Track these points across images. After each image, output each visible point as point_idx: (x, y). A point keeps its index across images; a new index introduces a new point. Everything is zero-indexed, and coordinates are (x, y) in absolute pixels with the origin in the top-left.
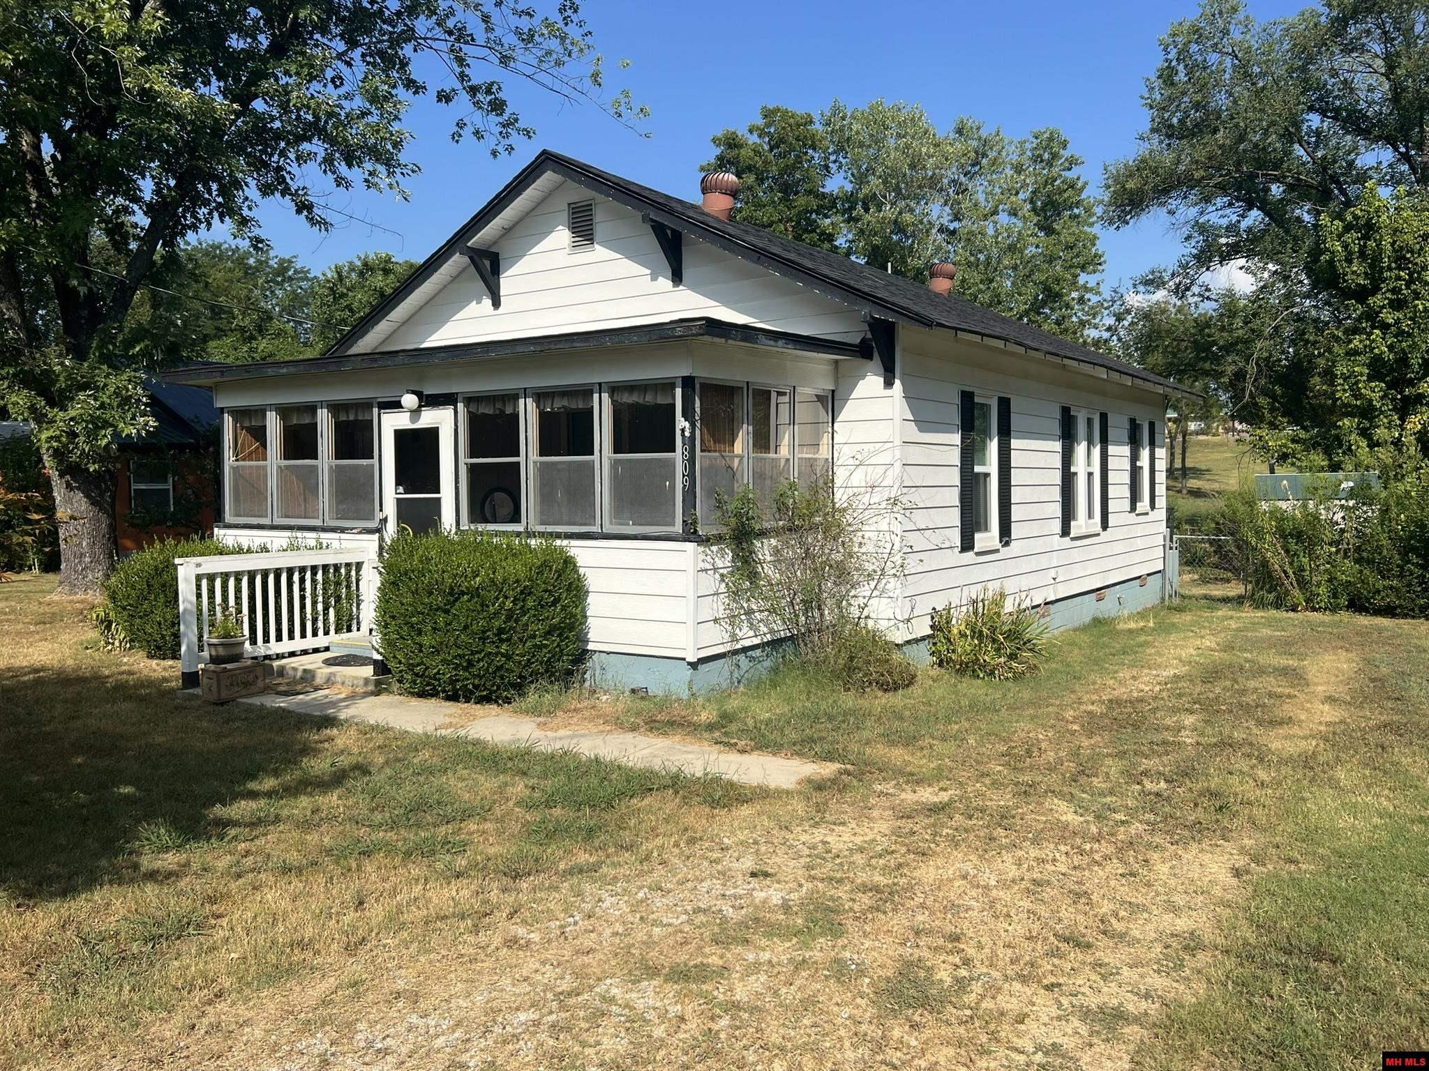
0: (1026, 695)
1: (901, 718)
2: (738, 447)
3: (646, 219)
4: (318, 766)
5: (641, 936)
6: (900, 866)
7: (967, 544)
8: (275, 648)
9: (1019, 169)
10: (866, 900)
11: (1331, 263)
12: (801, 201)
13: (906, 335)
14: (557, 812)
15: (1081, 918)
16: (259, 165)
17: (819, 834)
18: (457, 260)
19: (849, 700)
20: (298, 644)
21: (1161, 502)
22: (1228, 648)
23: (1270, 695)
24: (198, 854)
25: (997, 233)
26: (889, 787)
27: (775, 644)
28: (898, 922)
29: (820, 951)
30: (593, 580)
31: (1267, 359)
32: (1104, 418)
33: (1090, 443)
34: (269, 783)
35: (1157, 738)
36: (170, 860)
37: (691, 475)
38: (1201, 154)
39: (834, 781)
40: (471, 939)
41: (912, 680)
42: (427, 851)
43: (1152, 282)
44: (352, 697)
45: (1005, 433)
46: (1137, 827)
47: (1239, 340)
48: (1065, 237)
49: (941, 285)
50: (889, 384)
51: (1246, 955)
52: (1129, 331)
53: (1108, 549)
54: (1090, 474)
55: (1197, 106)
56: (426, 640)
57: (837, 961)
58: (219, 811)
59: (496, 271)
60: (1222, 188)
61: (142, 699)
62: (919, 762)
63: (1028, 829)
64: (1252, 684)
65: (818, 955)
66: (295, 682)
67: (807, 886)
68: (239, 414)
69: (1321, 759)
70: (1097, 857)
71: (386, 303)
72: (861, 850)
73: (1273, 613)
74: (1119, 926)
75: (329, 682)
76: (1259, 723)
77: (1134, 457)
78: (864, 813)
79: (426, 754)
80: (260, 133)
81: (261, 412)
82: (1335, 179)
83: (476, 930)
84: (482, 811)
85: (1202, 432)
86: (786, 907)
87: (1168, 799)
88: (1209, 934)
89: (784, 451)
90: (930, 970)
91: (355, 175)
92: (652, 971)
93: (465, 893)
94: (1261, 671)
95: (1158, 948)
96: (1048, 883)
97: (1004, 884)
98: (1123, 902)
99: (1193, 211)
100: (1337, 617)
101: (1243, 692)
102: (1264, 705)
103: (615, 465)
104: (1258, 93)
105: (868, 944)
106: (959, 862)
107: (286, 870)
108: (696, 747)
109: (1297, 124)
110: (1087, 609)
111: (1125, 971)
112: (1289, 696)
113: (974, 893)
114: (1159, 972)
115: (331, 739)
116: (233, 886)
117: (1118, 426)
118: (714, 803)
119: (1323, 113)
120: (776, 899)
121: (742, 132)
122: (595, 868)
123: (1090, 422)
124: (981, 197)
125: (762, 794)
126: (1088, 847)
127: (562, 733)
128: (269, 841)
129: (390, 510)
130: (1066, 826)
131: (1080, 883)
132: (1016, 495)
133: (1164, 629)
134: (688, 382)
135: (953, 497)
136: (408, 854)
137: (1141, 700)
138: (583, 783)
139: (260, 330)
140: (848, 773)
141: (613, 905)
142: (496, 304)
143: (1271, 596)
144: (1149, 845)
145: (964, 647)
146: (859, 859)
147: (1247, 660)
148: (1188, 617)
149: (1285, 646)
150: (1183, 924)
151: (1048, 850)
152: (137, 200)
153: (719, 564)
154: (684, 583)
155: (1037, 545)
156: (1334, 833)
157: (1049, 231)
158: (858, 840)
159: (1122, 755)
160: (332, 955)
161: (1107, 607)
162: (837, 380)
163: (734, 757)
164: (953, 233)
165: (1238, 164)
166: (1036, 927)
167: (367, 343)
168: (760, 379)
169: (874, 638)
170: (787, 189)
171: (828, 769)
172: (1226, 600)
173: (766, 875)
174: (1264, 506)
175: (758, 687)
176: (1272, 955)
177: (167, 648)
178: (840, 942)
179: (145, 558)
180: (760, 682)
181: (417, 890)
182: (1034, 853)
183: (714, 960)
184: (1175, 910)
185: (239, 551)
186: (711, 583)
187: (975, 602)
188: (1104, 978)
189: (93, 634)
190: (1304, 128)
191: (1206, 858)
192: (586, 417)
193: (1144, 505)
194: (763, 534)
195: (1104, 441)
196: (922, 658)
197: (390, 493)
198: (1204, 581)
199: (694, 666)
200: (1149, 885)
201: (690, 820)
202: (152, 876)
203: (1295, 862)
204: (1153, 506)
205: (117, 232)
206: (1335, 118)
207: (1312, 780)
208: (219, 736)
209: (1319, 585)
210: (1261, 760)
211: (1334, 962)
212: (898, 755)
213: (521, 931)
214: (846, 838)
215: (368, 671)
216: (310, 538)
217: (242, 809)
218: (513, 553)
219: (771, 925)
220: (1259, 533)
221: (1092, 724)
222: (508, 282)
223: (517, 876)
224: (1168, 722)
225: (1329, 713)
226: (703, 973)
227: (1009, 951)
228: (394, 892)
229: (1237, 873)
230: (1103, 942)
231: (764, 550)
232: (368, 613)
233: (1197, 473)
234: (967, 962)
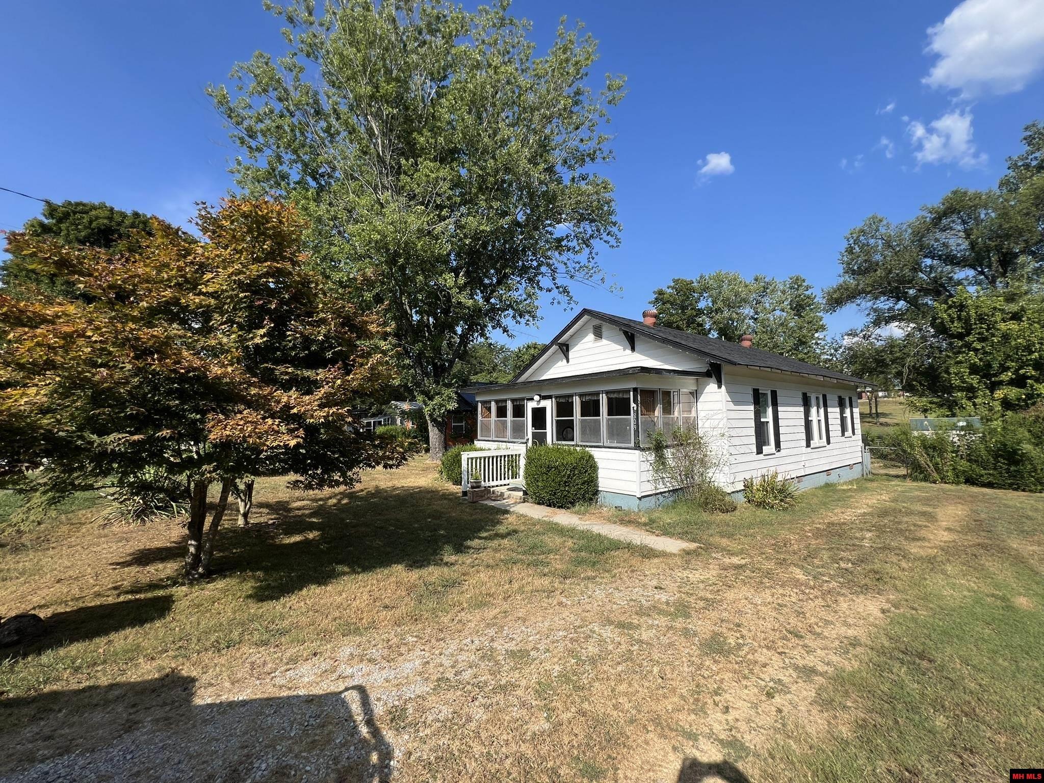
0: (788, 518)
1: (728, 525)
2: (656, 413)
3: (620, 329)
4: (502, 529)
5: (608, 608)
6: (718, 591)
7: (759, 451)
8: (492, 483)
9: (784, 292)
10: (702, 604)
11: (942, 323)
12: (689, 312)
13: (725, 368)
14: (583, 554)
15: (800, 624)
16: (492, 319)
17: (686, 573)
18: (555, 347)
19: (705, 516)
20: (499, 482)
21: (858, 431)
22: (895, 500)
23: (915, 525)
24: (460, 558)
25: (775, 319)
26: (719, 555)
27: (674, 491)
28: (714, 615)
29: (679, 623)
30: (600, 464)
31: (914, 366)
32: (824, 397)
33: (818, 407)
34: (484, 534)
35: (851, 542)
36: (453, 558)
37: (637, 425)
38: (869, 280)
39: (695, 551)
40: (546, 600)
41: (735, 509)
42: (535, 564)
43: (853, 334)
44: (516, 503)
45: (775, 404)
46: (834, 584)
47: (897, 358)
48: (807, 318)
49: (746, 344)
50: (720, 387)
51: (882, 652)
52: (842, 356)
53: (831, 453)
54: (819, 421)
55: (866, 261)
56: (540, 484)
57: (686, 628)
58: (469, 543)
59: (568, 350)
60: (883, 293)
61: (450, 499)
62: (734, 546)
63: (780, 579)
64: (905, 519)
65: (678, 626)
66: (497, 496)
67: (678, 595)
68: (483, 403)
69: (939, 559)
70: (811, 596)
71: (534, 359)
72: (703, 582)
73: (923, 484)
74: (818, 630)
75: (509, 497)
76: (906, 538)
77: (842, 412)
78: (706, 567)
79: (538, 527)
80: (493, 310)
81: (490, 402)
82: (942, 285)
83: (548, 597)
84: (556, 551)
85: (885, 397)
86: (667, 603)
87: (851, 573)
88: (864, 639)
89: (676, 414)
90: (725, 638)
91: (523, 321)
92: (610, 622)
93: (547, 582)
94: (910, 513)
95: (837, 643)
96: (786, 606)
97: (765, 604)
98: (821, 619)
99: (870, 304)
100: (959, 487)
101: (899, 523)
102: (910, 530)
103: (608, 420)
104: (896, 253)
105: (700, 623)
106: (746, 591)
107: (488, 566)
108: (639, 532)
109: (919, 265)
110: (822, 479)
111: (819, 651)
112: (926, 526)
113: (750, 606)
114: (835, 653)
115: (507, 519)
116: (471, 570)
117: (832, 399)
118: (644, 556)
119: (933, 258)
120: (664, 600)
121: (665, 289)
122: (594, 578)
123: (817, 398)
124: (767, 305)
125: (663, 554)
126: (807, 591)
127: (587, 522)
128: (483, 555)
129: (530, 436)
130: (798, 580)
131: (801, 607)
132: (782, 430)
133: (861, 489)
134: (635, 390)
135: (752, 432)
136: (529, 565)
137: (844, 524)
138: (593, 544)
139: (494, 369)
140: (701, 548)
141: (599, 594)
142: (568, 361)
143: (922, 476)
144: (839, 594)
145: (759, 496)
146: (701, 586)
147: (904, 507)
148: (875, 484)
149: (927, 501)
150: (851, 632)
151: (788, 591)
152: (456, 334)
153: (649, 458)
154: (635, 466)
155: (795, 451)
156: (940, 597)
157: (800, 316)
158: (702, 577)
159: (830, 549)
160: (499, 601)
161: (833, 478)
162: (698, 386)
163: (654, 538)
164: (756, 319)
165: (889, 284)
166: (777, 626)
167: (523, 378)
168: (666, 387)
169: (718, 491)
170: (683, 308)
171: (693, 546)
172: (897, 476)
173: (661, 588)
174: (916, 433)
175: (667, 508)
176: (896, 653)
177: (458, 482)
178: (688, 621)
179: (453, 450)
180: (668, 506)
181: (530, 579)
182: (781, 591)
183: (635, 621)
184: (849, 626)
185: (481, 450)
186: (646, 466)
187: (763, 476)
188: (807, 653)
189: (437, 475)
190: (923, 265)
191: (868, 603)
192: (597, 403)
193: (849, 433)
194: (667, 447)
195: (825, 406)
196: (740, 499)
197: (530, 430)
198: (886, 467)
199: (640, 499)
200: (836, 612)
201: (633, 562)
202: (446, 564)
203: (916, 610)
204: (854, 433)
205: (450, 345)
206: (940, 259)
207: (932, 570)
208: (472, 515)
209: (947, 471)
210: (904, 557)
211: (930, 661)
212: (724, 542)
213: (564, 600)
214: (697, 576)
215: (521, 493)
216: (504, 445)
217: (476, 543)
218: (570, 453)
219: (661, 610)
220: (912, 446)
221: (818, 534)
222: (571, 354)
223: (565, 578)
224: (857, 535)
225: (946, 536)
226: (630, 626)
227: (763, 634)
228: (522, 579)
229: (883, 611)
230: (809, 636)
231: (668, 453)
232: (522, 472)
233: (885, 415)
234: (742, 637)
